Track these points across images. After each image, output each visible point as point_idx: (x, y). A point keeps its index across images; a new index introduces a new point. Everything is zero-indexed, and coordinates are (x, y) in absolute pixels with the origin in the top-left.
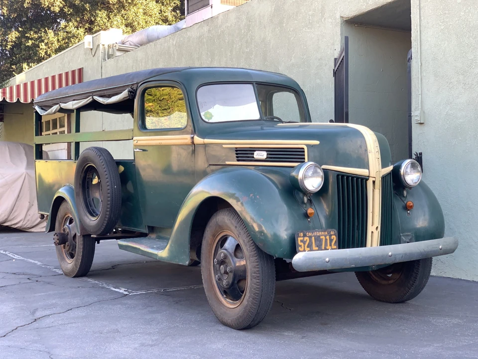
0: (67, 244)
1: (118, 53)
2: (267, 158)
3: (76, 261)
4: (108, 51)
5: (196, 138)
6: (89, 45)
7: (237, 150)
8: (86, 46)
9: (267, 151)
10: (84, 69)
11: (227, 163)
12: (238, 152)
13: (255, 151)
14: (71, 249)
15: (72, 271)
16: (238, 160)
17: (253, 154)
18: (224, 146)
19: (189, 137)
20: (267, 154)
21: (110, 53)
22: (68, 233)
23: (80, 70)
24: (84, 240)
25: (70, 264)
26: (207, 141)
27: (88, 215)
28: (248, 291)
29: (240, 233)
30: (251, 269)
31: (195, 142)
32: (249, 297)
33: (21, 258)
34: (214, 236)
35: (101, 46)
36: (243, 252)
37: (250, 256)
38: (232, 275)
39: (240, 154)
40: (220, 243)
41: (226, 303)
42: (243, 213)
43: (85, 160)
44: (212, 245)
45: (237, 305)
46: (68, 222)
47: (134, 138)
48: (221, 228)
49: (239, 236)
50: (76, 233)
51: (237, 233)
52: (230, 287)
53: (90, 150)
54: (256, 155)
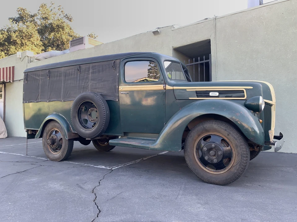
0: (55, 144)
2: (219, 95)
3: (63, 152)
5: (167, 86)
7: (196, 92)
8: (18, 56)
9: (218, 92)
10: (15, 67)
11: (190, 98)
12: (197, 93)
13: (210, 92)
15: (59, 158)
16: (198, 97)
17: (209, 94)
18: (187, 90)
19: (162, 86)
20: (219, 94)
21: (31, 60)
22: (56, 138)
23: (13, 67)
24: (69, 142)
25: (57, 154)
26: (175, 88)
27: (83, 128)
28: (237, 164)
29: (230, 133)
30: (241, 153)
31: (167, 88)
32: (239, 168)
33: (5, 153)
34: (199, 135)
35: (27, 57)
36: (230, 143)
37: (241, 145)
38: (222, 156)
39: (199, 94)
40: (203, 139)
41: (210, 172)
42: (239, 122)
43: (83, 98)
44: (196, 140)
45: (222, 172)
46: (54, 132)
47: (119, 87)
48: (207, 131)
49: (228, 135)
50: (62, 139)
51: (227, 133)
52: (218, 163)
53: (88, 93)
54: (211, 94)
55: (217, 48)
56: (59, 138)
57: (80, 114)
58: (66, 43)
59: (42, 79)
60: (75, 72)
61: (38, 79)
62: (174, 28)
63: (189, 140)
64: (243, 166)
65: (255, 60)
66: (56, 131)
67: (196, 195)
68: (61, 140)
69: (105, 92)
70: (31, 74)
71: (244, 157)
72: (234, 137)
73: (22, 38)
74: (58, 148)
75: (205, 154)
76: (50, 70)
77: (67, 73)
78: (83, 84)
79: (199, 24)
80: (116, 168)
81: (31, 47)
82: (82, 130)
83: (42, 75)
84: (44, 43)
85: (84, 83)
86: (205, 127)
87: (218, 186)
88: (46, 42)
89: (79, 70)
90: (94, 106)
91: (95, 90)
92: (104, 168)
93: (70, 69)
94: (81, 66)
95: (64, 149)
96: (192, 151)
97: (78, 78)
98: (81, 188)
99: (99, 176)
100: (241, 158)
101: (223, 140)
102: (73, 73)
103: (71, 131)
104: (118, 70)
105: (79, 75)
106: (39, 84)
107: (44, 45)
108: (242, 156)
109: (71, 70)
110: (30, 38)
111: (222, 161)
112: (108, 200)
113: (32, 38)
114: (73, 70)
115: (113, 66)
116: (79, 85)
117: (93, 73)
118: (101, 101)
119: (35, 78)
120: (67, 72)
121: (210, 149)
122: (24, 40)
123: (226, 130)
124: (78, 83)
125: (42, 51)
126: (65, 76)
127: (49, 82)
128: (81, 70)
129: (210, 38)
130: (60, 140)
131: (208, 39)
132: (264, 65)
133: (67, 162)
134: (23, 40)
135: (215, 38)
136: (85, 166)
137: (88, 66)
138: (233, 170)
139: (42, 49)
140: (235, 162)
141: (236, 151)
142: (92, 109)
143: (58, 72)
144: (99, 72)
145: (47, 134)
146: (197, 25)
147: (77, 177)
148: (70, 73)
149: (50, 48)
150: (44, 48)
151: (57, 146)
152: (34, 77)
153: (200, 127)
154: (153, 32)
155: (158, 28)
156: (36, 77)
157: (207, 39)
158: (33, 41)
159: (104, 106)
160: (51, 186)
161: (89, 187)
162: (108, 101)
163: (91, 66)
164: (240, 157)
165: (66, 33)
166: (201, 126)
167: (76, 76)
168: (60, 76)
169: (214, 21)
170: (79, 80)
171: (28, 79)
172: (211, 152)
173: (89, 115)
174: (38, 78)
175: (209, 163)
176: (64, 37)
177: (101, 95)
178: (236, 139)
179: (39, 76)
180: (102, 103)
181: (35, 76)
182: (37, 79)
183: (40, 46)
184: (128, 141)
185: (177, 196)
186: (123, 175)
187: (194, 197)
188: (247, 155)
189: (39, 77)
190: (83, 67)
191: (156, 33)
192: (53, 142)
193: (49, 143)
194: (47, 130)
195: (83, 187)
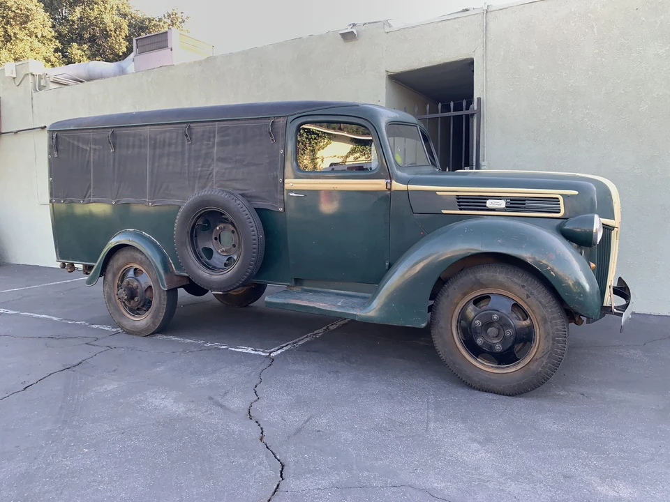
0: (136, 299)
1: (53, 86)
2: (507, 207)
3: (155, 317)
4: (39, 82)
5: (394, 182)
6: (12, 73)
7: (458, 198)
8: (7, 74)
9: (506, 200)
10: (2, 99)
11: (444, 212)
12: (460, 200)
13: (487, 199)
14: (142, 304)
15: (146, 329)
16: (461, 209)
17: (486, 203)
18: (437, 193)
19: (383, 182)
20: (507, 203)
21: (42, 84)
22: (137, 286)
24: (168, 295)
25: (142, 321)
26: (411, 187)
27: (203, 268)
28: (543, 357)
29: (531, 293)
30: (553, 334)
31: (393, 188)
32: (547, 363)
33: (10, 312)
34: (465, 295)
35: (30, 76)
36: (530, 312)
37: (554, 318)
38: (512, 338)
39: (463, 202)
40: (472, 301)
41: (485, 368)
42: (552, 273)
43: (202, 203)
44: (457, 304)
45: (511, 369)
46: (131, 273)
47: (286, 181)
48: (482, 285)
49: (528, 297)
50: (150, 287)
51: (526, 293)
52: (505, 351)
53: (214, 192)
54: (490, 204)
55: (488, 80)
56: (145, 286)
57: (196, 236)
58: (113, 33)
59: (95, 150)
60: (177, 138)
61: (87, 150)
62: (390, 26)
63: (444, 302)
64: (556, 360)
65: (571, 112)
66: (136, 269)
67: (464, 420)
68: (149, 289)
69: (252, 190)
70: (69, 137)
71: (559, 342)
72: (540, 302)
73: (8, 23)
74: (143, 306)
75: (476, 333)
76: (115, 129)
77: (158, 140)
78: (199, 169)
79: (448, 22)
80: (279, 352)
81: (29, 44)
82: (201, 272)
83: (96, 142)
84: (60, 34)
85: (202, 167)
86: (478, 278)
87: (502, 397)
88: (64, 30)
89: (188, 135)
90: (226, 221)
91: (228, 183)
92: (253, 352)
93: (165, 132)
94: (192, 125)
95: (158, 310)
96: (449, 326)
97: (187, 155)
98: (221, 406)
99: (249, 375)
100: (553, 344)
101: (516, 306)
102: (174, 141)
103: (173, 272)
104: (281, 143)
105: (187, 147)
106: (89, 162)
107: (60, 36)
108: (554, 340)
109: (168, 135)
110: (26, 22)
111: (512, 347)
112: (289, 437)
113: (30, 23)
114: (174, 135)
115: (270, 133)
116: (189, 170)
117: (222, 144)
118: (247, 212)
119: (78, 147)
120: (158, 137)
121: (488, 324)
122: (11, 26)
123: (523, 286)
124: (186, 164)
125: (54, 52)
126: (155, 148)
127: (114, 159)
128: (193, 137)
129: (472, 56)
130: (146, 290)
131: (467, 59)
132: (588, 123)
133: (165, 337)
134: (8, 27)
135: (485, 56)
136: (209, 349)
137: (208, 127)
138: (533, 367)
139: (55, 47)
140: (539, 350)
141: (542, 329)
142: (222, 225)
143: (135, 135)
144: (236, 142)
145: (114, 275)
146: (445, 23)
147: (203, 380)
148: (167, 140)
149: (75, 45)
150: (59, 45)
151: (139, 304)
152: (76, 143)
153: (467, 278)
154: (340, 34)
155: (354, 25)
156: (81, 145)
157: (465, 57)
158: (32, 29)
159: (253, 224)
160: (156, 402)
161: (237, 403)
162: (259, 211)
163: (216, 129)
164: (551, 342)
165: (112, 8)
166: (471, 276)
167: (179, 149)
168: (140, 147)
169: (483, 17)
170: (189, 158)
171: (61, 147)
172: (490, 330)
173: (216, 239)
174: (85, 147)
175: (484, 352)
176: (107, 19)
177: (242, 195)
178: (544, 307)
179: (87, 142)
180: (249, 216)
181: (78, 141)
182: (82, 149)
183: (51, 41)
184: (310, 301)
185: (427, 423)
186: (299, 372)
187: (461, 426)
188: (565, 337)
189: (88, 144)
190: (198, 129)
191: (348, 36)
192: (132, 294)
193: (123, 298)
194: (115, 267)
195: (225, 403)
